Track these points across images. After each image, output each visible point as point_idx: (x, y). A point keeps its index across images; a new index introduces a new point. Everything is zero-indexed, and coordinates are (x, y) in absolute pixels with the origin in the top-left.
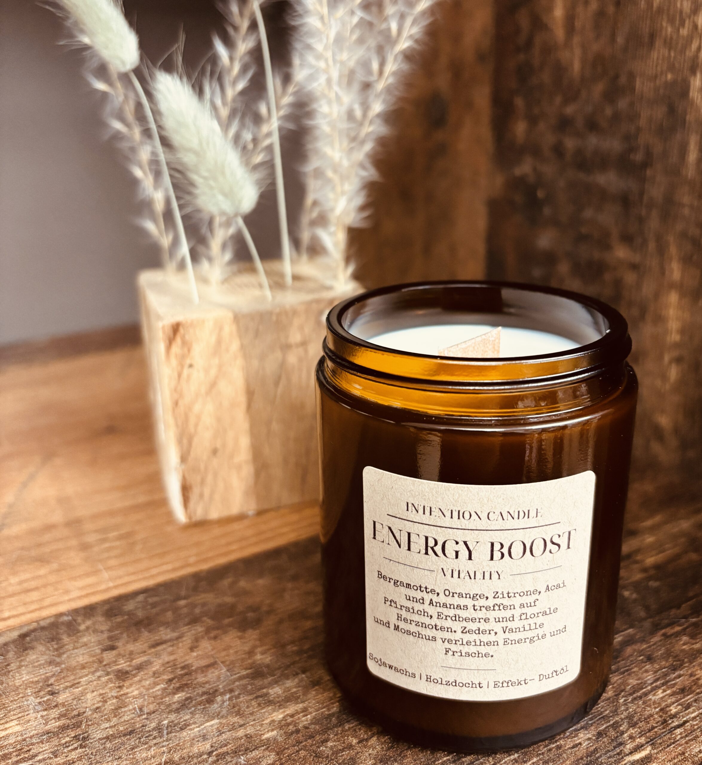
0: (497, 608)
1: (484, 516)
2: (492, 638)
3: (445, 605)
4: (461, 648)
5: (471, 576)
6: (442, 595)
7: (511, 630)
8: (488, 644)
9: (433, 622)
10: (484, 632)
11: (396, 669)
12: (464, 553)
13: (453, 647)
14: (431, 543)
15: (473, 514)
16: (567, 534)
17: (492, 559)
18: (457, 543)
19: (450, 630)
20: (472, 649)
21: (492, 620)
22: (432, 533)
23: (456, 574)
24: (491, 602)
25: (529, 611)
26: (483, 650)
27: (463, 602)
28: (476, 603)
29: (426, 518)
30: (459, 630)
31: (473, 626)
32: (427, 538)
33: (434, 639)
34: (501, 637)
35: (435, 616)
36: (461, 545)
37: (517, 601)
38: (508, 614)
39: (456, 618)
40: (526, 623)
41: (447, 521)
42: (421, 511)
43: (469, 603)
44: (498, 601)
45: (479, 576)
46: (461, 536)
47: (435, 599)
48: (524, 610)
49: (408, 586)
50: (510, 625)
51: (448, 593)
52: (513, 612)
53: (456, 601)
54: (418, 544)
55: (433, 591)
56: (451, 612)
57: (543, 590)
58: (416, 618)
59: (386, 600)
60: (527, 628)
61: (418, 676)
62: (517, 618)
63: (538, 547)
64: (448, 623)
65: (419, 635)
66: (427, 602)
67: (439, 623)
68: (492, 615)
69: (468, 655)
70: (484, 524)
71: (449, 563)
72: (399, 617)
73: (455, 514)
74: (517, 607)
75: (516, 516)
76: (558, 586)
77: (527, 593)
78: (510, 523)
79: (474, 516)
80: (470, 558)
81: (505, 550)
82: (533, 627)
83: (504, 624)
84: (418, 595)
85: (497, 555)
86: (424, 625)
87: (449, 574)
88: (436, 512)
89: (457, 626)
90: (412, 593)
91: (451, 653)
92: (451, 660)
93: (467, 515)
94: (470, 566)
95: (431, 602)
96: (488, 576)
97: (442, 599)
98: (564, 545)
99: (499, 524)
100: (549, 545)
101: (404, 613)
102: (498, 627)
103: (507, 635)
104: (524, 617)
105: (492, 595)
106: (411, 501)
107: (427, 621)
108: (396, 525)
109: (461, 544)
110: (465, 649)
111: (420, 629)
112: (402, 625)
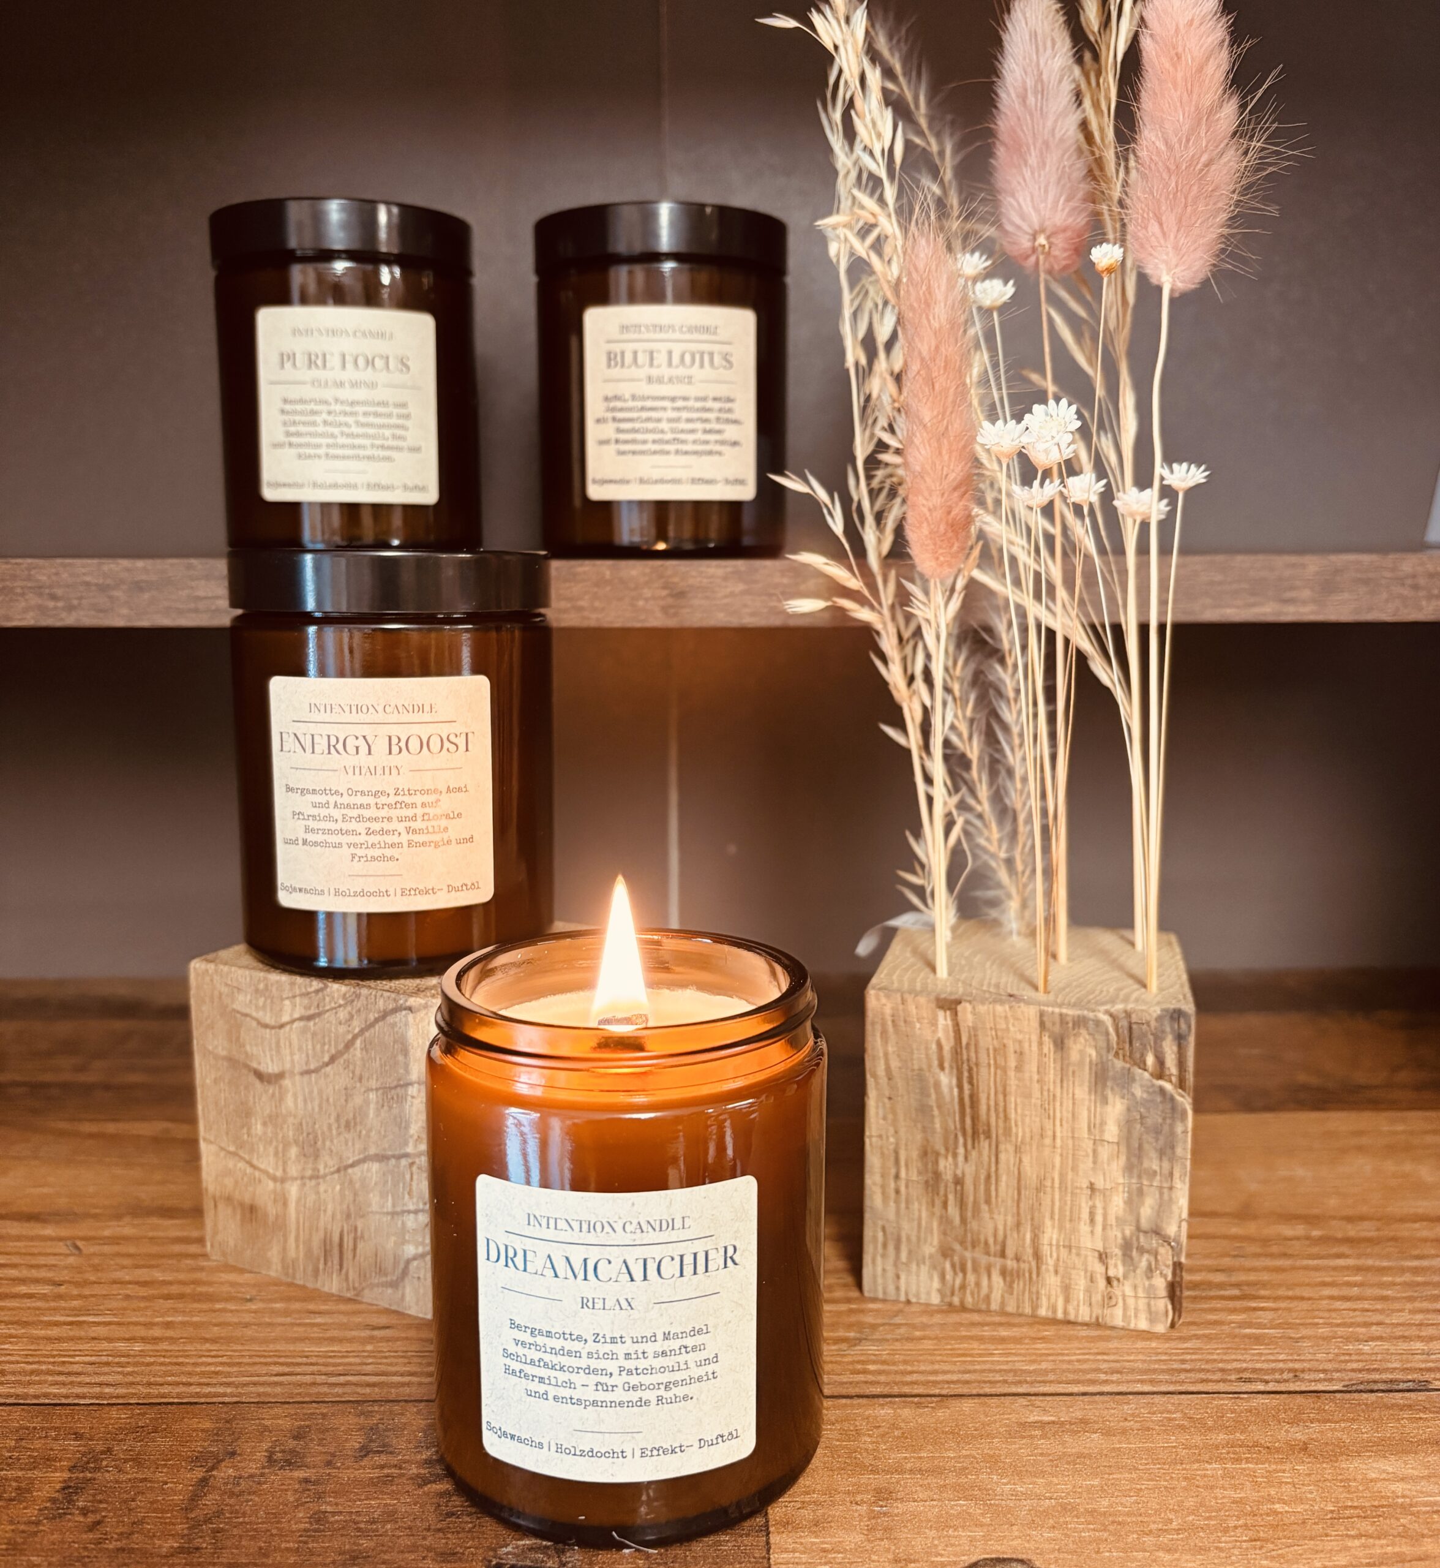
0: (398, 806)
1: (380, 709)
2: (395, 839)
3: (348, 806)
4: (367, 852)
5: (372, 772)
6: (345, 794)
7: (415, 831)
8: (392, 846)
9: (338, 826)
10: (388, 832)
11: (306, 891)
12: (364, 749)
13: (360, 852)
14: (333, 741)
15: (371, 709)
16: (463, 736)
17: (390, 753)
18: (357, 738)
19: (354, 832)
20: (377, 852)
21: (395, 819)
22: (333, 730)
23: (357, 771)
24: (392, 799)
25: (431, 811)
26: (388, 852)
27: (365, 800)
28: (378, 800)
29: (327, 717)
30: (364, 832)
31: (376, 826)
32: (329, 736)
33: (340, 845)
34: (404, 838)
35: (340, 819)
36: (361, 741)
37: (418, 799)
38: (410, 812)
39: (359, 819)
40: (430, 824)
41: (347, 717)
42: (322, 709)
43: (371, 800)
44: (399, 798)
45: (379, 771)
46: (360, 731)
47: (340, 800)
48: (427, 810)
49: (314, 791)
50: (413, 825)
51: (352, 792)
52: (414, 811)
53: (359, 800)
54: (322, 744)
55: (336, 792)
56: (354, 813)
57: (444, 790)
58: (323, 825)
59: (294, 813)
60: (431, 830)
61: (326, 892)
62: (419, 819)
63: (435, 744)
64: (353, 825)
65: (325, 844)
66: (332, 805)
67: (345, 826)
68: (394, 813)
69: (374, 859)
70: (381, 717)
71: (350, 760)
72: (307, 830)
73: (354, 709)
74: (419, 805)
75: (411, 710)
76: (459, 790)
77: (428, 792)
78: (406, 717)
79: (371, 710)
80: (370, 753)
81: (403, 744)
82: (437, 829)
83: (408, 824)
84: (322, 799)
85: (395, 749)
86: (330, 832)
87: (350, 771)
88: (337, 709)
89: (361, 827)
90: (318, 798)
91: (357, 858)
92: (358, 867)
93: (364, 709)
94: (371, 761)
95: (336, 805)
96: (387, 770)
97: (346, 800)
98: (462, 747)
99: (395, 718)
100: (447, 744)
101: (312, 824)
102: (401, 827)
103: (411, 837)
104: (426, 817)
105: (392, 792)
106: (313, 702)
107: (332, 826)
108: (301, 729)
109: (361, 738)
110: (371, 852)
111: (326, 837)
112: (311, 837)
